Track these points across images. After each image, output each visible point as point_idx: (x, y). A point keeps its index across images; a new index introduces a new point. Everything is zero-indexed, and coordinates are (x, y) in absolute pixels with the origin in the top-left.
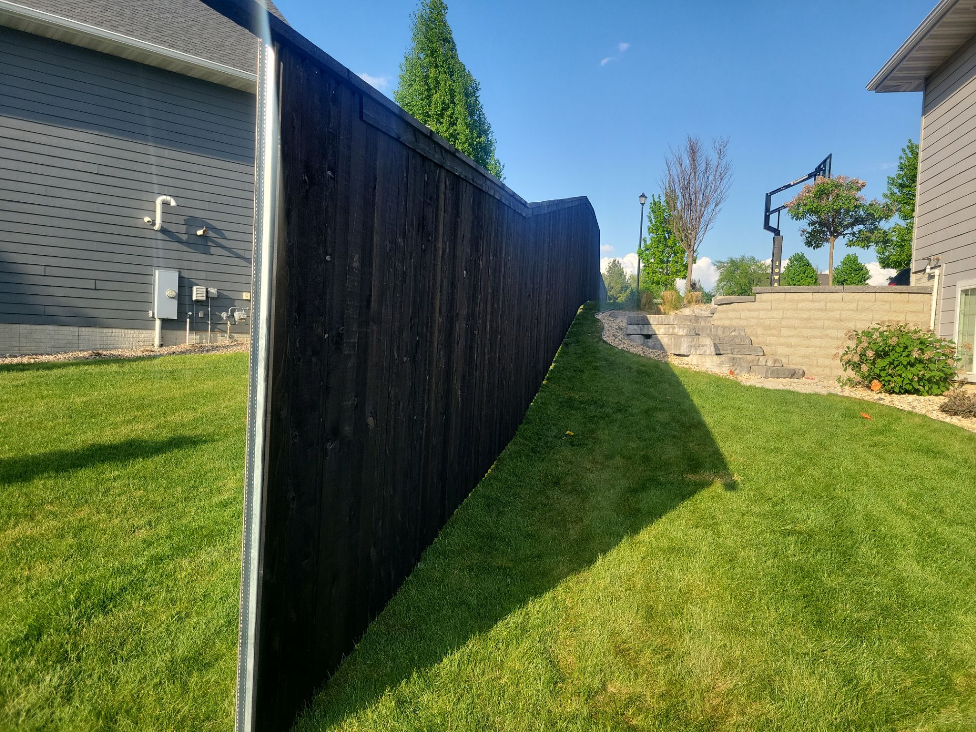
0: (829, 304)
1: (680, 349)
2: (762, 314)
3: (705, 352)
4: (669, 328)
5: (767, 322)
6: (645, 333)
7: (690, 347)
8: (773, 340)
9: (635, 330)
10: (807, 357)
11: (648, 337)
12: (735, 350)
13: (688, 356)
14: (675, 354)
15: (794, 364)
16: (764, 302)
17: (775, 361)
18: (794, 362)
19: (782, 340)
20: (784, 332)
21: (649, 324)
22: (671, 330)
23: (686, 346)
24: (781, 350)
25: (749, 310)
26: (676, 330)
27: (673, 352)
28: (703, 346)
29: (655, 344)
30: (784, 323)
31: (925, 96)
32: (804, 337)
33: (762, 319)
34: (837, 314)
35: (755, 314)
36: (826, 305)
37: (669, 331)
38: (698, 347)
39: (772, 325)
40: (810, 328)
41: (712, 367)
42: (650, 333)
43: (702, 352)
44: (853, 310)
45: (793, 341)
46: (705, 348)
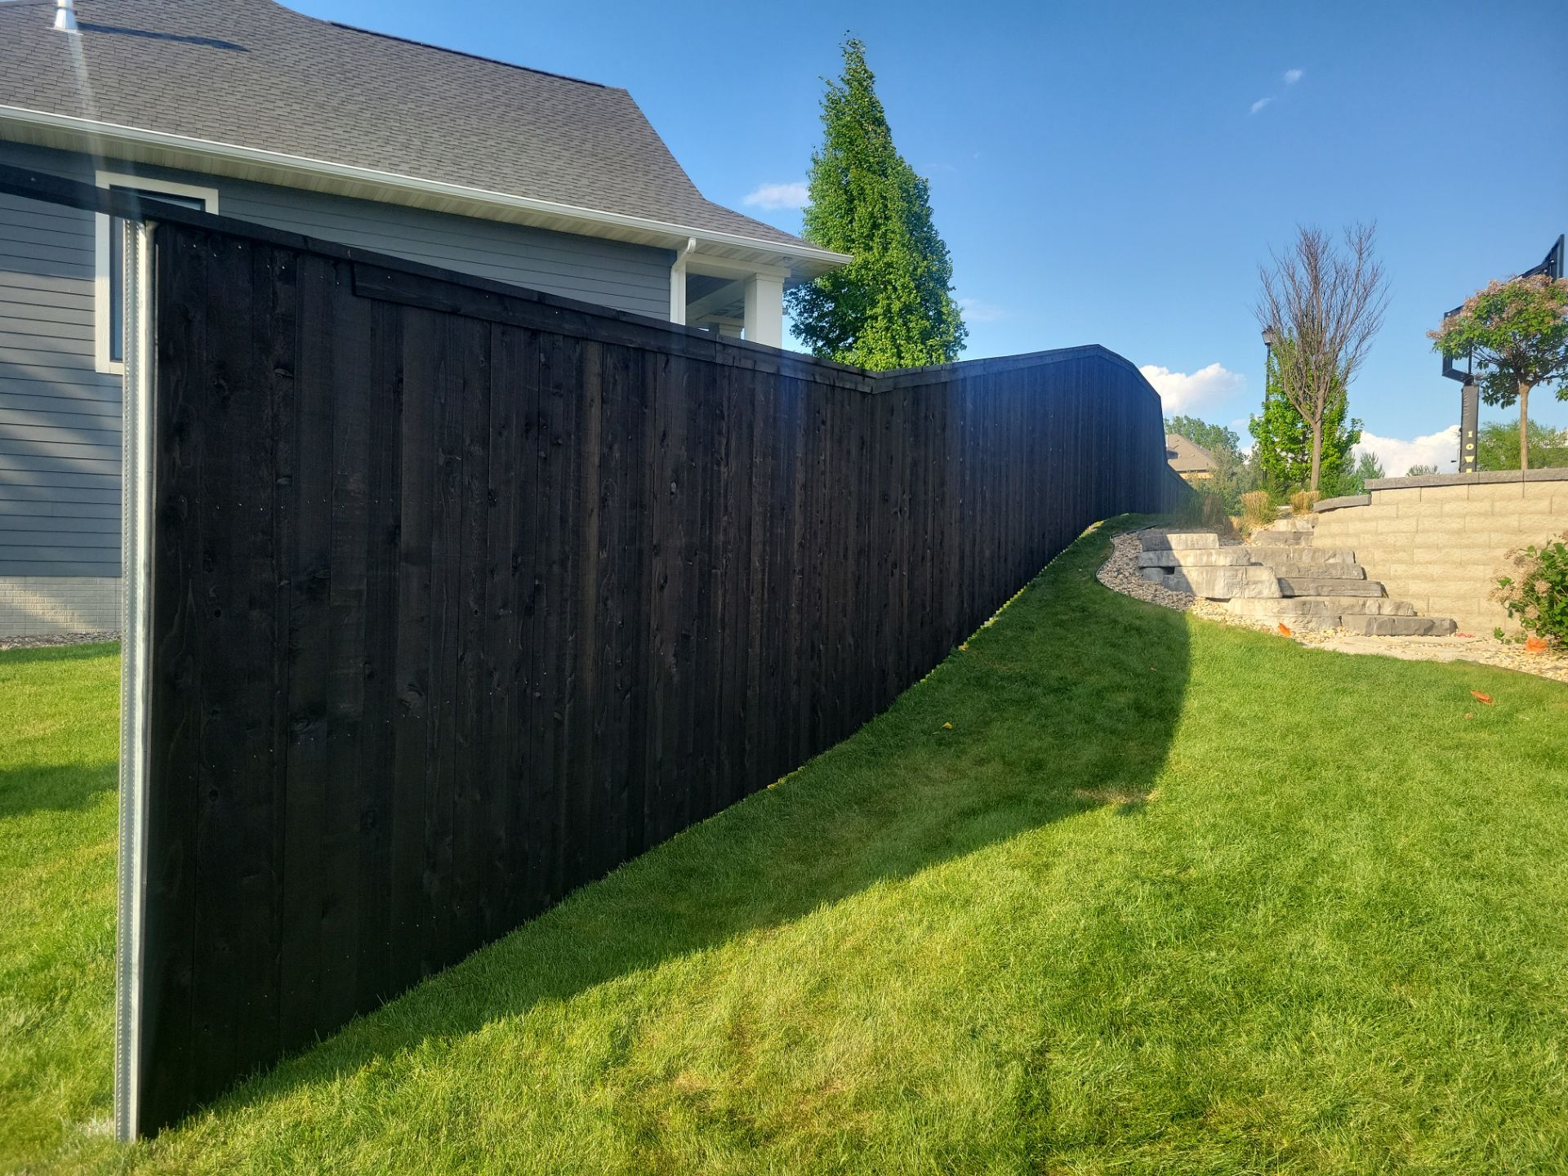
0: (1497, 504)
1: (1213, 589)
2: (1382, 526)
3: (1260, 592)
4: (1201, 555)
5: (1391, 540)
6: (1164, 564)
7: (1230, 586)
8: (1399, 569)
9: (1151, 559)
10: (1461, 597)
11: (1170, 570)
12: (1325, 589)
13: (1227, 600)
14: (1207, 598)
15: (1438, 611)
16: (1384, 505)
17: (1398, 606)
18: (1437, 607)
19: (1417, 570)
20: (1420, 555)
21: (1171, 549)
22: (1205, 558)
23: (1222, 584)
24: (1415, 587)
25: (1363, 519)
26: (1213, 558)
27: (1205, 595)
28: (1255, 583)
29: (1178, 582)
30: (1419, 539)
32: (1454, 563)
33: (1382, 534)
34: (1513, 521)
35: (1371, 526)
36: (1492, 505)
37: (1202, 559)
38: (1245, 584)
39: (1398, 544)
40: (1467, 547)
41: (1265, 618)
42: (1171, 564)
43: (1253, 594)
44: (1543, 513)
45: (1436, 570)
46: (1259, 586)
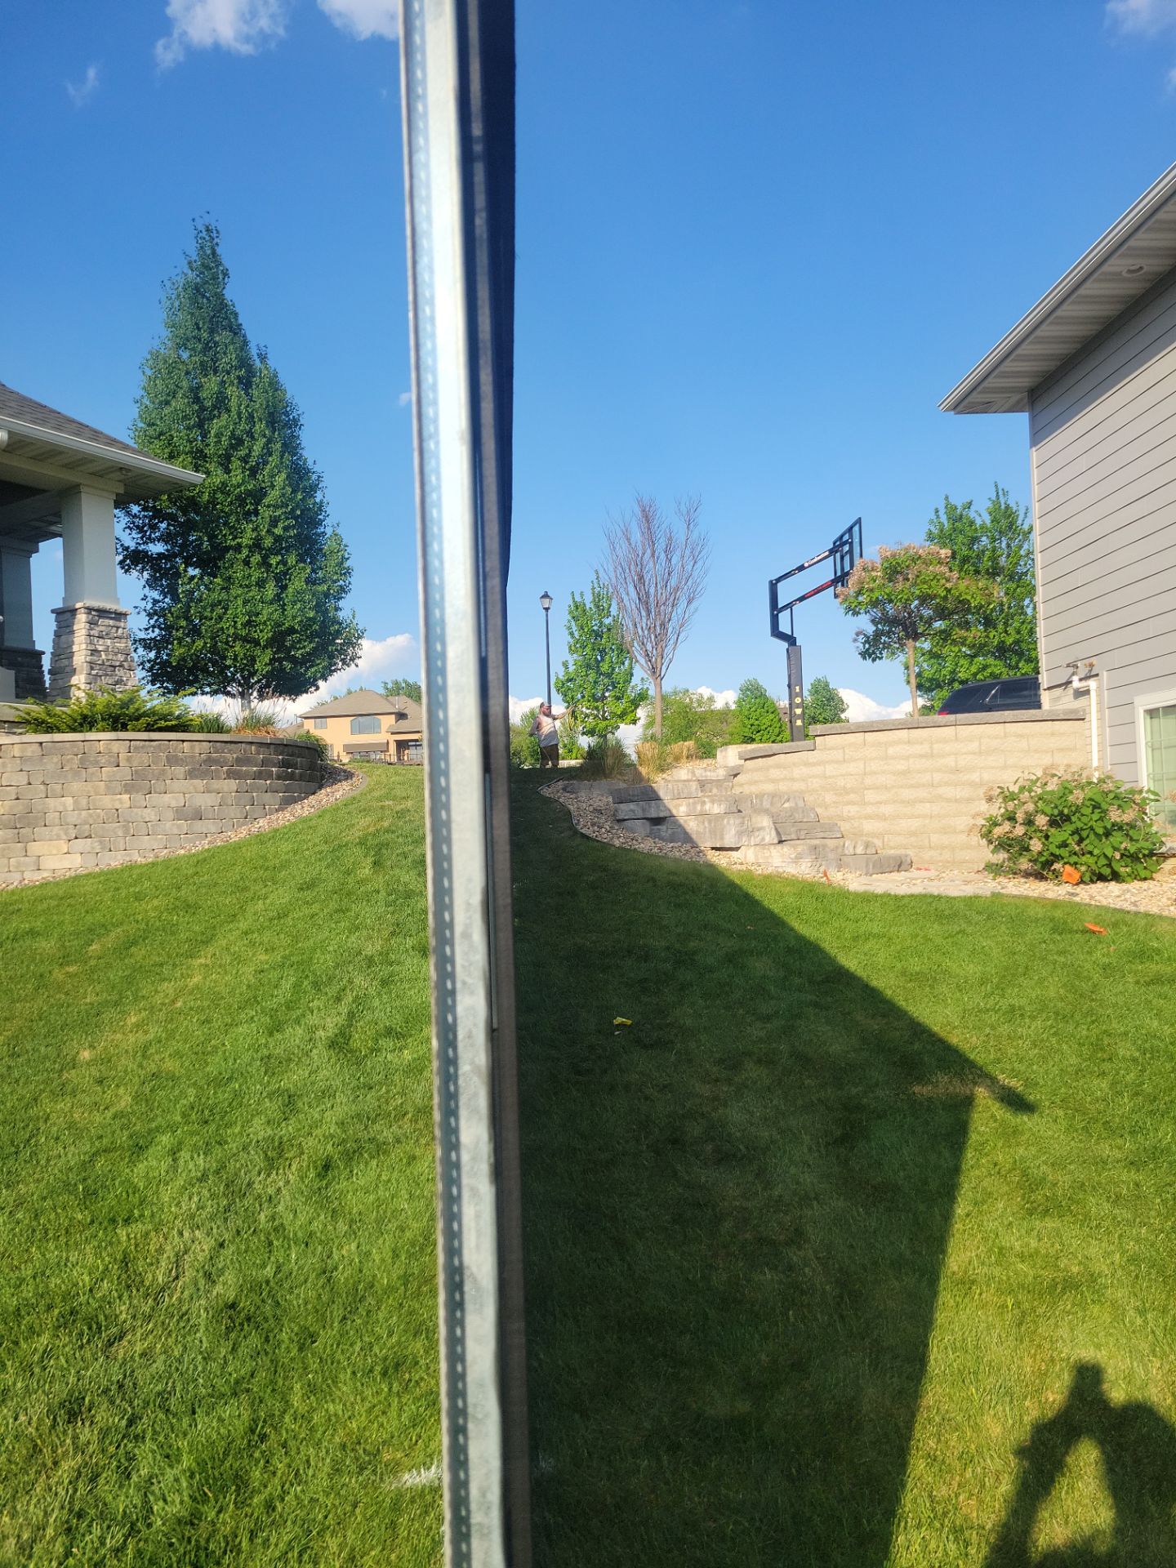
0: (935, 746)
1: (722, 838)
2: (830, 770)
3: (763, 839)
4: (694, 803)
5: (841, 782)
6: (653, 814)
7: (740, 834)
8: (853, 810)
9: (633, 811)
10: (913, 834)
11: (657, 821)
12: (802, 833)
13: (737, 849)
14: (713, 848)
15: (892, 847)
16: (829, 749)
17: (867, 846)
18: (892, 844)
19: (869, 810)
20: (870, 796)
21: (658, 799)
22: (699, 808)
23: (733, 832)
24: (869, 826)
25: (807, 764)
26: (707, 806)
27: (709, 844)
28: (759, 829)
29: (673, 833)
30: (868, 781)
31: (1033, 419)
32: (902, 802)
33: (830, 777)
34: (950, 761)
35: (818, 770)
36: (931, 747)
37: (695, 808)
38: (752, 831)
39: (848, 786)
40: (912, 786)
41: (784, 865)
42: (662, 815)
43: (758, 840)
44: (974, 754)
45: (887, 810)
46: (762, 833)
